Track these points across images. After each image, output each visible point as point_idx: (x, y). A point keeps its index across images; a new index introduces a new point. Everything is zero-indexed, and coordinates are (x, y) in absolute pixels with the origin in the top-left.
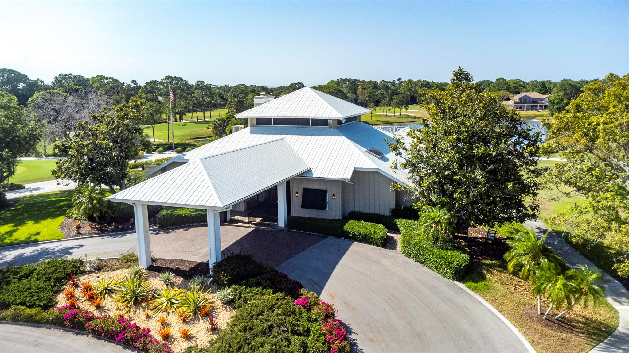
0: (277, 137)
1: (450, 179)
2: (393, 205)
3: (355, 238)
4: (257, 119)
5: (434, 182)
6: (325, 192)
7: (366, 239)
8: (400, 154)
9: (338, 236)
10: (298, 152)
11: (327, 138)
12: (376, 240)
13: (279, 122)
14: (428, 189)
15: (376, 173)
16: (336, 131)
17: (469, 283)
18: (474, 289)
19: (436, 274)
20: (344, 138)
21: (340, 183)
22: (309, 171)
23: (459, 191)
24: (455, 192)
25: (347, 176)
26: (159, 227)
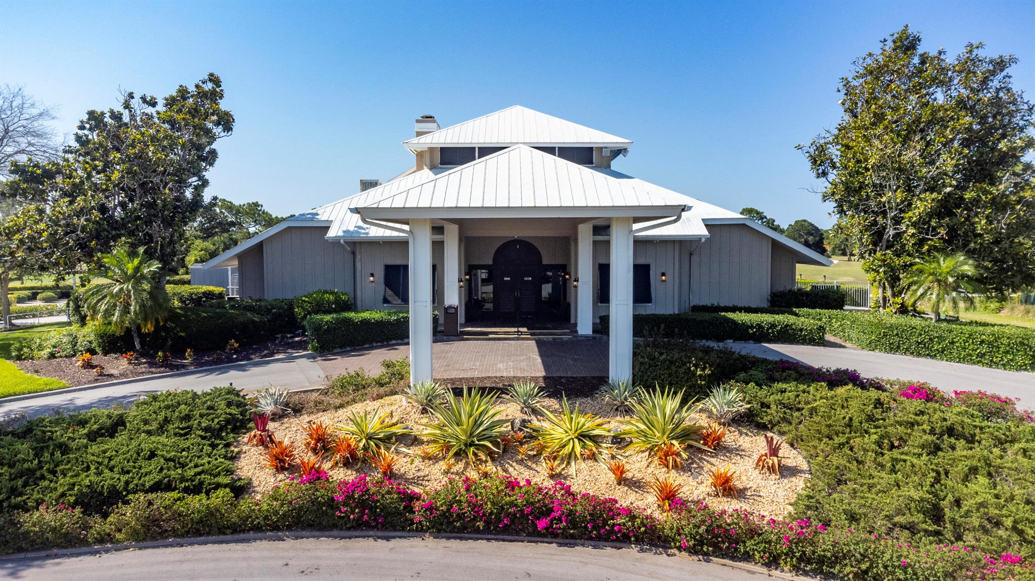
3: (762, 335)
4: (443, 151)
6: (646, 268)
7: (786, 335)
12: (810, 332)
21: (677, 252)
26: (315, 349)
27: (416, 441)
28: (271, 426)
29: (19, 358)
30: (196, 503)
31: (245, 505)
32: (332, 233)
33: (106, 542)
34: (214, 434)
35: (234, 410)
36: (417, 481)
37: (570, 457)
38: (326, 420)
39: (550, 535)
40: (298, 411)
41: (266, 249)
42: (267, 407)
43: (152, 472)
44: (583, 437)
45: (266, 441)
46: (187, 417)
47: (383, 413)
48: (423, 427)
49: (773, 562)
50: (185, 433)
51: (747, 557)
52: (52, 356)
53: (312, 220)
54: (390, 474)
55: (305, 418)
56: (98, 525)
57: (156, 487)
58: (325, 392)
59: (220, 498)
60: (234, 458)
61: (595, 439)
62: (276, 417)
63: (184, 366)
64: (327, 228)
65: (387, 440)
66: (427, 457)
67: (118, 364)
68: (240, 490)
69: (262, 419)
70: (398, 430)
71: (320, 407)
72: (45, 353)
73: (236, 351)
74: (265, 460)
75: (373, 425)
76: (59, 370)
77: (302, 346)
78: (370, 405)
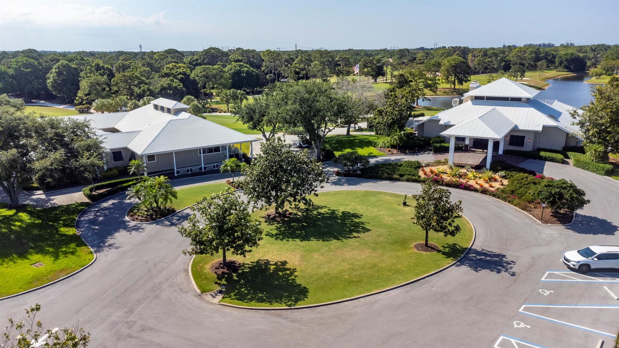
0: (493, 107)
1: (605, 131)
2: (563, 145)
3: (546, 159)
4: (475, 97)
5: (596, 132)
6: (524, 137)
7: (553, 160)
8: (575, 118)
9: (535, 158)
10: (506, 116)
11: (522, 108)
12: (558, 160)
13: (489, 98)
14: (592, 135)
15: (556, 128)
16: (527, 105)
17: (613, 177)
18: (616, 179)
19: (595, 174)
20: (533, 108)
21: (534, 133)
22: (516, 126)
23: (609, 136)
24: (607, 136)
25: (540, 129)
26: (434, 152)
27: (447, 173)
28: (424, 168)
29: (374, 147)
30: (414, 177)
31: (420, 179)
32: (441, 123)
33: (402, 180)
34: (415, 168)
35: (418, 165)
36: (445, 179)
37: (471, 179)
38: (433, 168)
39: (461, 188)
40: (429, 166)
41: (425, 125)
42: (424, 165)
43: (408, 173)
44: (474, 176)
45: (423, 170)
46: (411, 165)
47: (443, 168)
48: (449, 171)
49: (490, 195)
50: (411, 168)
51: (487, 194)
52: (381, 147)
53: (437, 118)
54: (441, 178)
55: (430, 167)
56: (401, 178)
57: (409, 175)
58: (434, 163)
59: (417, 177)
60: (418, 172)
61: (476, 177)
62: (425, 167)
63: (406, 153)
64: (439, 120)
65: (442, 173)
66: (448, 176)
67: (395, 151)
68: (419, 177)
69: (423, 167)
70: (444, 171)
71: (432, 166)
72: (380, 146)
73: (417, 150)
74: (423, 173)
75: (440, 170)
76: (383, 151)
77: (431, 150)
78: (441, 166)
